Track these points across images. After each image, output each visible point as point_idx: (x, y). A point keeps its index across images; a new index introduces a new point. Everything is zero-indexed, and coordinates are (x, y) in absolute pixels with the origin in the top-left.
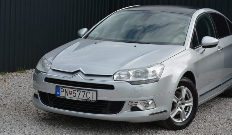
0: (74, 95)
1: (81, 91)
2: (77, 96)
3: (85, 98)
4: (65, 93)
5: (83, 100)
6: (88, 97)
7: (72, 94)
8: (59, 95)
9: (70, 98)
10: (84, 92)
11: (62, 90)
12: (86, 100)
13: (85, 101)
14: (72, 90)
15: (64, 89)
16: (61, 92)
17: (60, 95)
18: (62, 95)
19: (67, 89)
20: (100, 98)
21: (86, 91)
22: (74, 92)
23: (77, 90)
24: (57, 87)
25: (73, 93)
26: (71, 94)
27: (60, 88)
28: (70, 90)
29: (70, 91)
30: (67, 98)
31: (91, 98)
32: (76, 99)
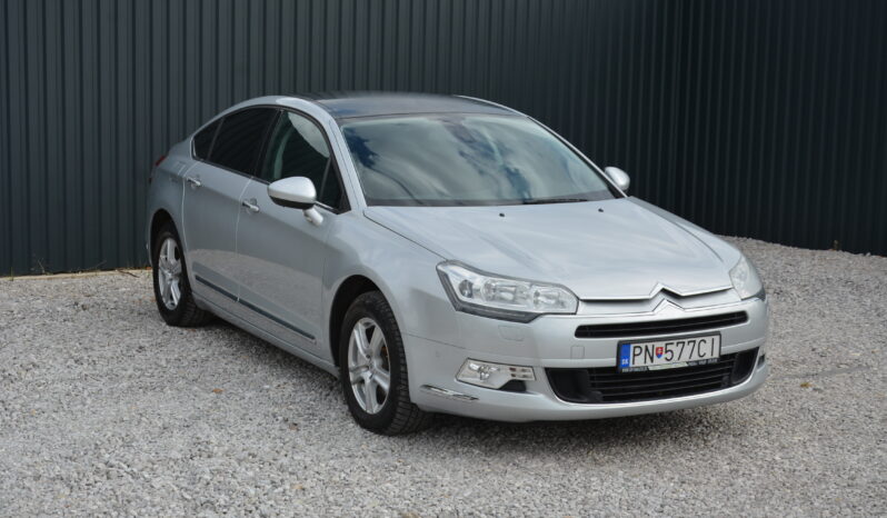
0: (669, 355)
1: (686, 341)
2: (675, 358)
3: (695, 357)
4: (643, 358)
5: (691, 364)
6: (702, 354)
7: (664, 355)
8: (627, 366)
9: (658, 368)
10: (692, 344)
11: (638, 351)
12: (697, 362)
13: (695, 364)
14: (662, 344)
15: (643, 346)
16: (634, 355)
17: (631, 365)
18: (636, 365)
19: (650, 345)
20: (728, 349)
21: (698, 340)
22: (669, 347)
23: (675, 342)
24: (620, 345)
25: (666, 352)
26: (659, 356)
27: (632, 346)
28: (658, 344)
29: (657, 349)
30: (651, 369)
31: (708, 356)
32: (673, 366)
